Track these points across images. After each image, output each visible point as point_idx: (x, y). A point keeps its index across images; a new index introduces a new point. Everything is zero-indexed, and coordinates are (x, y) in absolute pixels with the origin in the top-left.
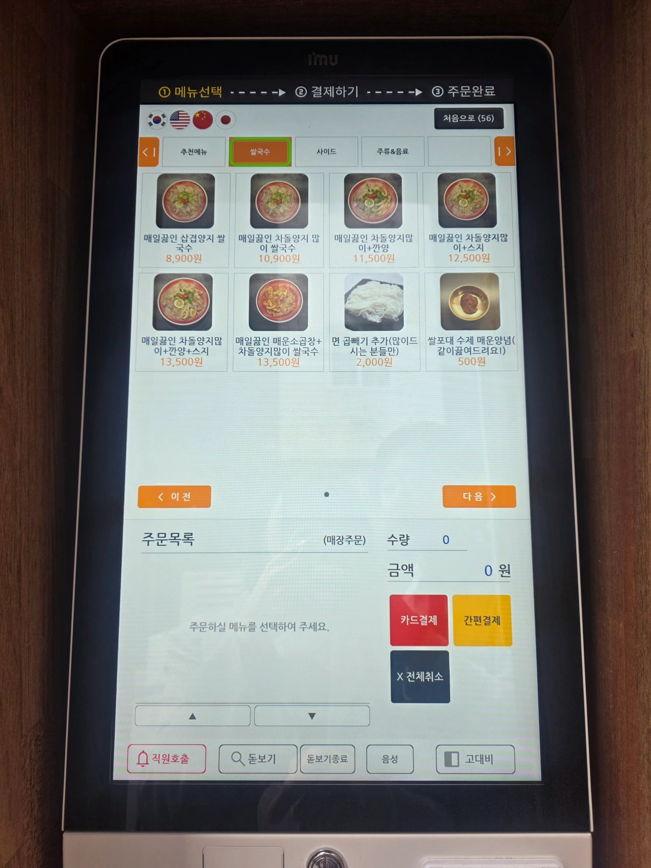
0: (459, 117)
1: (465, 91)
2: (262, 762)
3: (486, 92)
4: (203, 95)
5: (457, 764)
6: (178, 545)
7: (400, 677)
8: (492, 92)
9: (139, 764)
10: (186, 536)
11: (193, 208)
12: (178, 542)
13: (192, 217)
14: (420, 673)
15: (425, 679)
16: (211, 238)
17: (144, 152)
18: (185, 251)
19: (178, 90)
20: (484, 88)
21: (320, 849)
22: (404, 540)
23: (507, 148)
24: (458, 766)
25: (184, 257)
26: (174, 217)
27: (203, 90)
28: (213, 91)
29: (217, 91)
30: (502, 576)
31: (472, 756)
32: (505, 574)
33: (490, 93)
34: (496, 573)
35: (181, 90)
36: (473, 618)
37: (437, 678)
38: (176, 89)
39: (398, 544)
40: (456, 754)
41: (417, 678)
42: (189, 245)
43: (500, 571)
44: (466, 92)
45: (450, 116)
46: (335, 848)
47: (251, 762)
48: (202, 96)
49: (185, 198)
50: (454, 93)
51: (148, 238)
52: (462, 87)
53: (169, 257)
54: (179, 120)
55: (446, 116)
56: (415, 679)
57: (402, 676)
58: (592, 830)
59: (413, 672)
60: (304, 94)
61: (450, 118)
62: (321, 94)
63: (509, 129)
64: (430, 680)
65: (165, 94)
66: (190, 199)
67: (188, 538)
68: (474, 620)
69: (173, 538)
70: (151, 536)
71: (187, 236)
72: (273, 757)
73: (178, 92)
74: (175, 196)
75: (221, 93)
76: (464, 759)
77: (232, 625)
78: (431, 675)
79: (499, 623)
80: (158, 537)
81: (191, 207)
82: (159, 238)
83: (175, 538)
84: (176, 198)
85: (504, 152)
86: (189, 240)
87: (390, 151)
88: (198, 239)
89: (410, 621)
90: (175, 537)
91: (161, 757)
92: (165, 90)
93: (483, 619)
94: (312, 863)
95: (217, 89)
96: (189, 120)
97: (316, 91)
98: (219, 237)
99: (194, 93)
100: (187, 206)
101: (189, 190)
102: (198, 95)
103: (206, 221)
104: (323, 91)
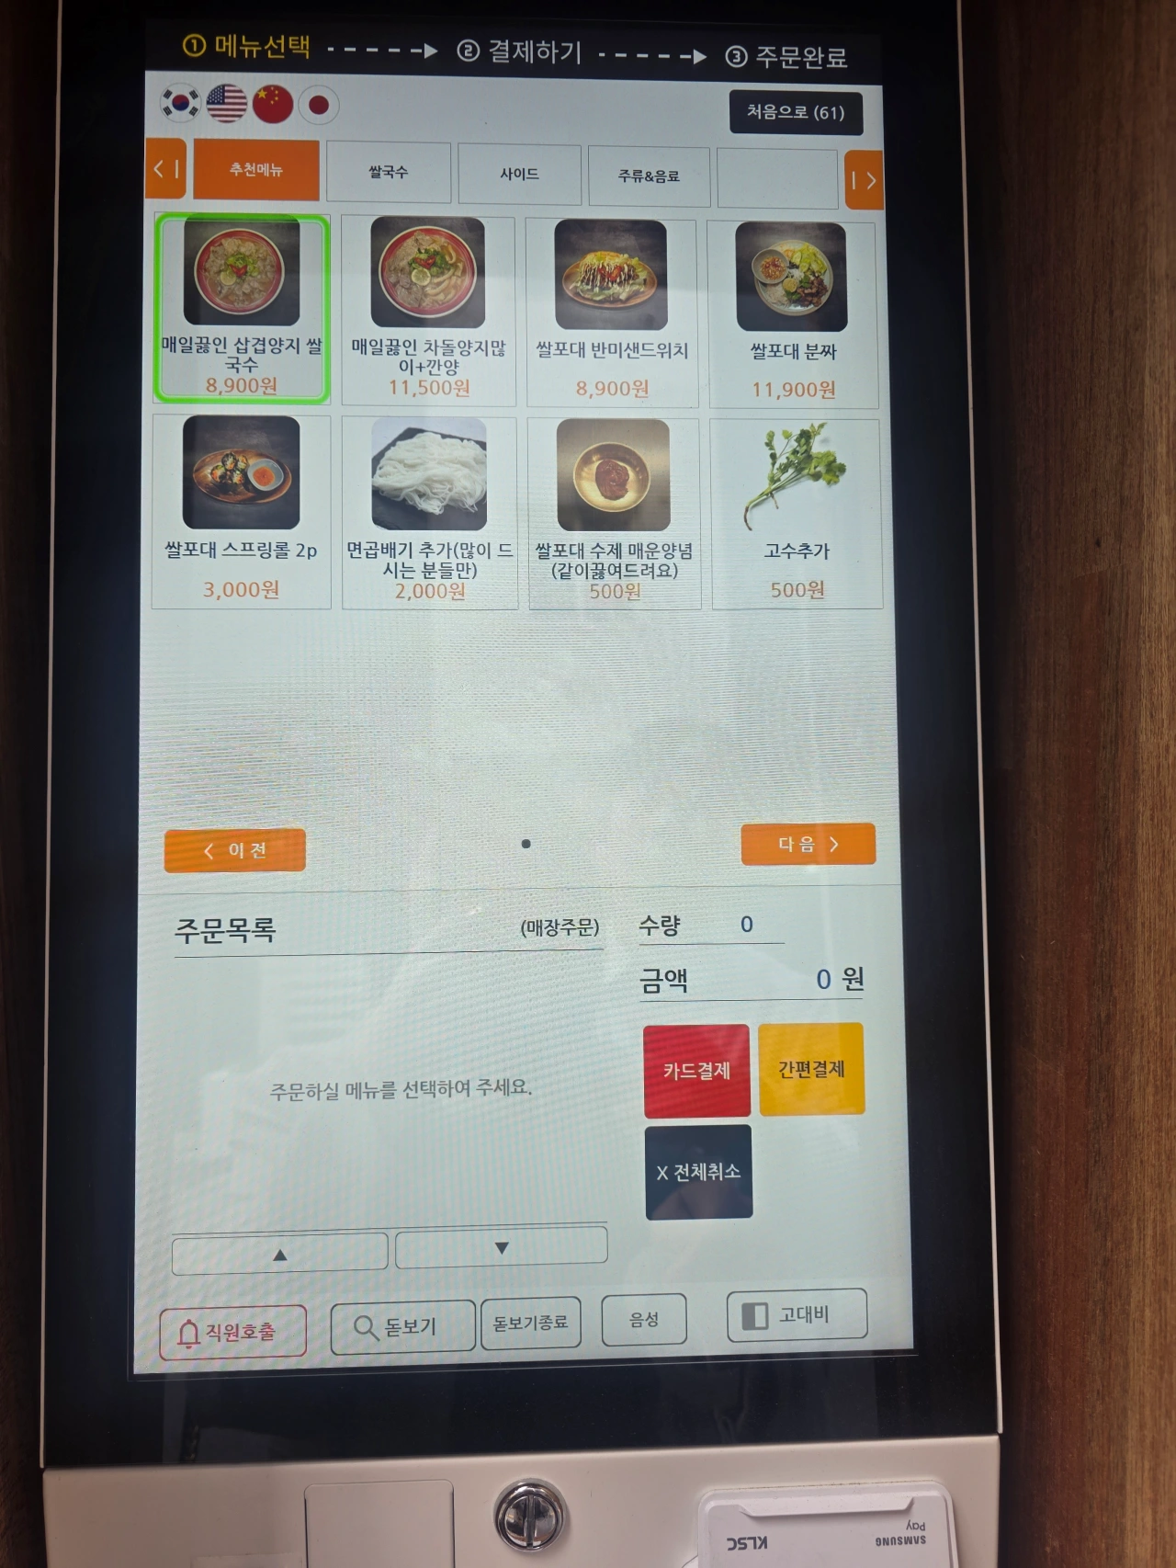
0: (777, 109)
1: (790, 56)
2: (411, 1332)
3: (830, 59)
4: (272, 54)
5: (764, 1325)
6: (245, 941)
7: (663, 1173)
8: (841, 61)
9: (181, 1343)
10: (260, 925)
11: (256, 285)
12: (245, 936)
13: (253, 304)
14: (699, 1166)
15: (707, 1176)
16: (294, 345)
17: (155, 169)
18: (244, 372)
19: (221, 41)
20: (826, 52)
21: (518, 1482)
22: (671, 925)
23: (869, 174)
24: (767, 1328)
25: (241, 382)
26: (218, 304)
27: (271, 42)
28: (293, 45)
29: (300, 44)
30: (848, 989)
31: (792, 1309)
32: (855, 985)
33: (837, 63)
34: (838, 983)
35: (227, 41)
36: (795, 1065)
37: (730, 1174)
38: (217, 39)
39: (658, 934)
40: (764, 1307)
41: (693, 1175)
42: (250, 359)
43: (844, 979)
44: (791, 59)
45: (759, 106)
46: (545, 1479)
47: (391, 1334)
48: (270, 56)
49: (240, 264)
50: (767, 60)
51: (170, 343)
52: (784, 49)
53: (212, 382)
54: (224, 103)
55: (752, 107)
56: (689, 1177)
57: (665, 1173)
58: (1000, 1430)
59: (687, 1165)
60: (474, 55)
61: (759, 111)
62: (507, 57)
63: (872, 137)
64: (717, 1177)
65: (195, 49)
66: (250, 268)
67: (264, 928)
68: (796, 1069)
69: (235, 929)
70: (192, 925)
71: (247, 341)
72: (431, 1323)
73: (221, 46)
74: (219, 262)
75: (309, 50)
76: (776, 1314)
77: (350, 1087)
78: (718, 1169)
79: (841, 1074)
80: (206, 927)
81: (252, 283)
82: (191, 344)
83: (238, 929)
84: (221, 265)
85: (863, 181)
86: (251, 350)
87: (644, 175)
88: (268, 348)
89: (681, 1073)
90: (238, 927)
91: (223, 1330)
92: (194, 42)
93: (813, 1066)
94: (504, 1506)
95: (299, 41)
96: (246, 104)
97: (498, 50)
98: (310, 342)
99: (255, 49)
100: (244, 281)
101: (248, 248)
102: (262, 54)
103: (284, 310)
104: (512, 49)
